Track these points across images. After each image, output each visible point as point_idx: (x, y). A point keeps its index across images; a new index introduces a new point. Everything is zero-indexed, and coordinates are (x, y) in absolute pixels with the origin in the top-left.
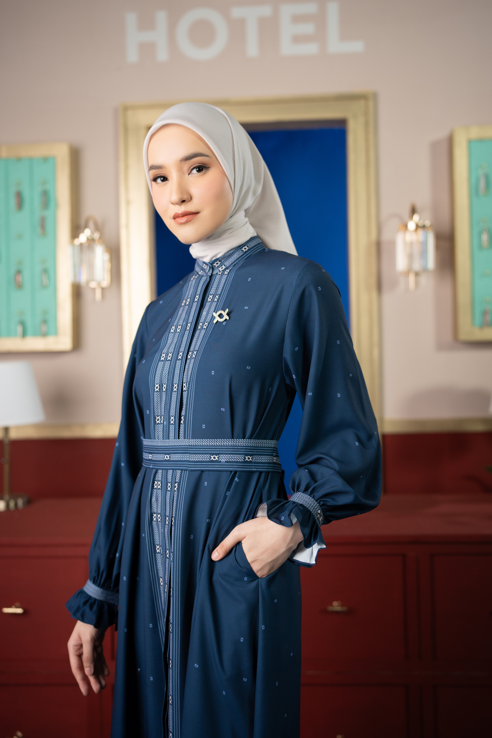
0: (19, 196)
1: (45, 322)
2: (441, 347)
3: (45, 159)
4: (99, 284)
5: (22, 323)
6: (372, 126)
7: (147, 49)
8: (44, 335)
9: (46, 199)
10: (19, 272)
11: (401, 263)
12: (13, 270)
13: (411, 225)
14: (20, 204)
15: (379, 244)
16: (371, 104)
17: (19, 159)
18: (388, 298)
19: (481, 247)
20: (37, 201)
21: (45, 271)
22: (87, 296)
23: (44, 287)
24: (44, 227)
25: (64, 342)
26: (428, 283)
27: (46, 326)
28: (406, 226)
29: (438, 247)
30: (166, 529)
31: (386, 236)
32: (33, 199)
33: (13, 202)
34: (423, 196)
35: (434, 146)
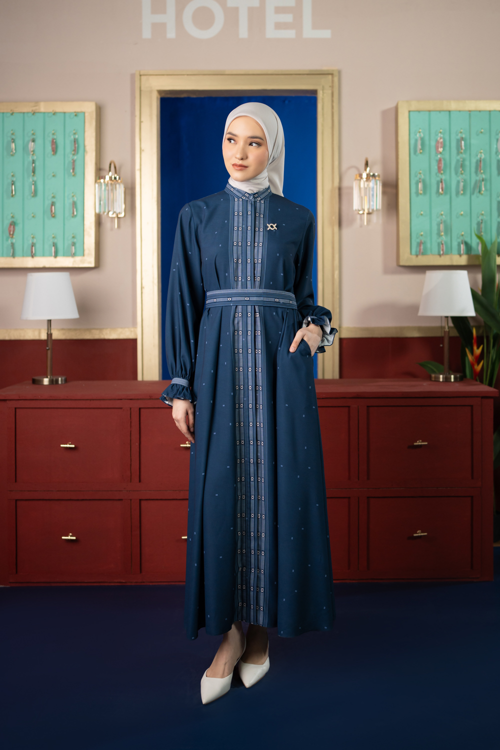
0: (54, 144)
1: (74, 244)
2: (387, 271)
3: (76, 114)
4: (117, 215)
5: (55, 245)
6: (337, 96)
7: (159, 29)
8: (73, 255)
9: (77, 146)
10: (53, 204)
11: (356, 205)
12: (48, 203)
13: (364, 176)
14: (55, 150)
15: (340, 189)
16: (336, 79)
17: (55, 114)
18: (346, 231)
19: (417, 194)
20: (69, 148)
21: (74, 204)
22: (107, 225)
23: (74, 216)
24: (74, 169)
25: (90, 262)
26: (378, 220)
27: (75, 248)
28: (361, 176)
29: (384, 193)
30: (249, 338)
31: (345, 184)
32: (65, 145)
33: (49, 148)
34: (375, 153)
35: (384, 113)
